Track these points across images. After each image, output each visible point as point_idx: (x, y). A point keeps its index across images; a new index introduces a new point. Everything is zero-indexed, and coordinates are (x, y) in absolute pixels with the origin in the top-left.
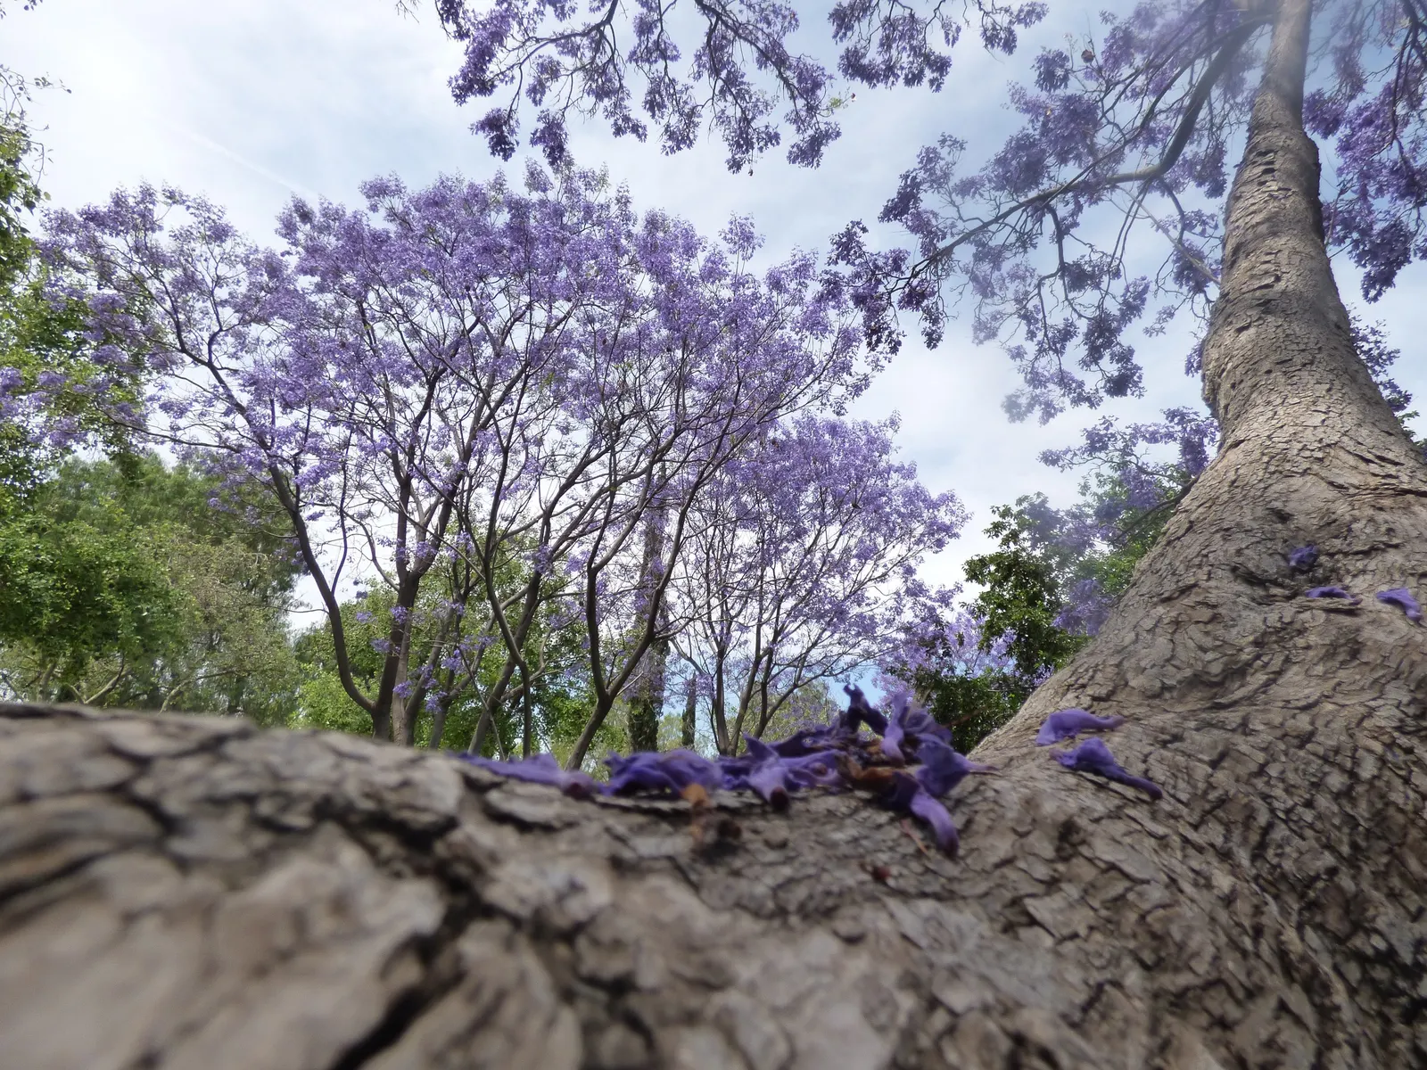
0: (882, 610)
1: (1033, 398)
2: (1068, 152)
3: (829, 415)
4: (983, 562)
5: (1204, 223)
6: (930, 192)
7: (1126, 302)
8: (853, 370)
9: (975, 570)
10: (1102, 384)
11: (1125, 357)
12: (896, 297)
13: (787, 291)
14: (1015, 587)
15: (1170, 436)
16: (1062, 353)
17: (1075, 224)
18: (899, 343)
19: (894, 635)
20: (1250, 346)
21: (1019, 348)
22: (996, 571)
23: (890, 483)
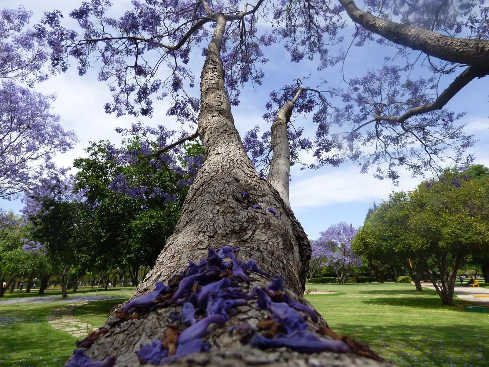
0: (33, 172)
1: (116, 107)
2: (146, 27)
3: (25, 86)
4: (82, 160)
5: (184, 72)
6: (94, 15)
7: (153, 86)
8: (41, 70)
9: (77, 163)
10: (140, 110)
11: (149, 103)
12: (69, 49)
13: (13, 23)
14: (92, 172)
15: (157, 133)
16: (129, 95)
17: (142, 53)
18: (67, 68)
19: (37, 183)
20: (216, 122)
21: (114, 87)
22: (86, 164)
23: (47, 121)
